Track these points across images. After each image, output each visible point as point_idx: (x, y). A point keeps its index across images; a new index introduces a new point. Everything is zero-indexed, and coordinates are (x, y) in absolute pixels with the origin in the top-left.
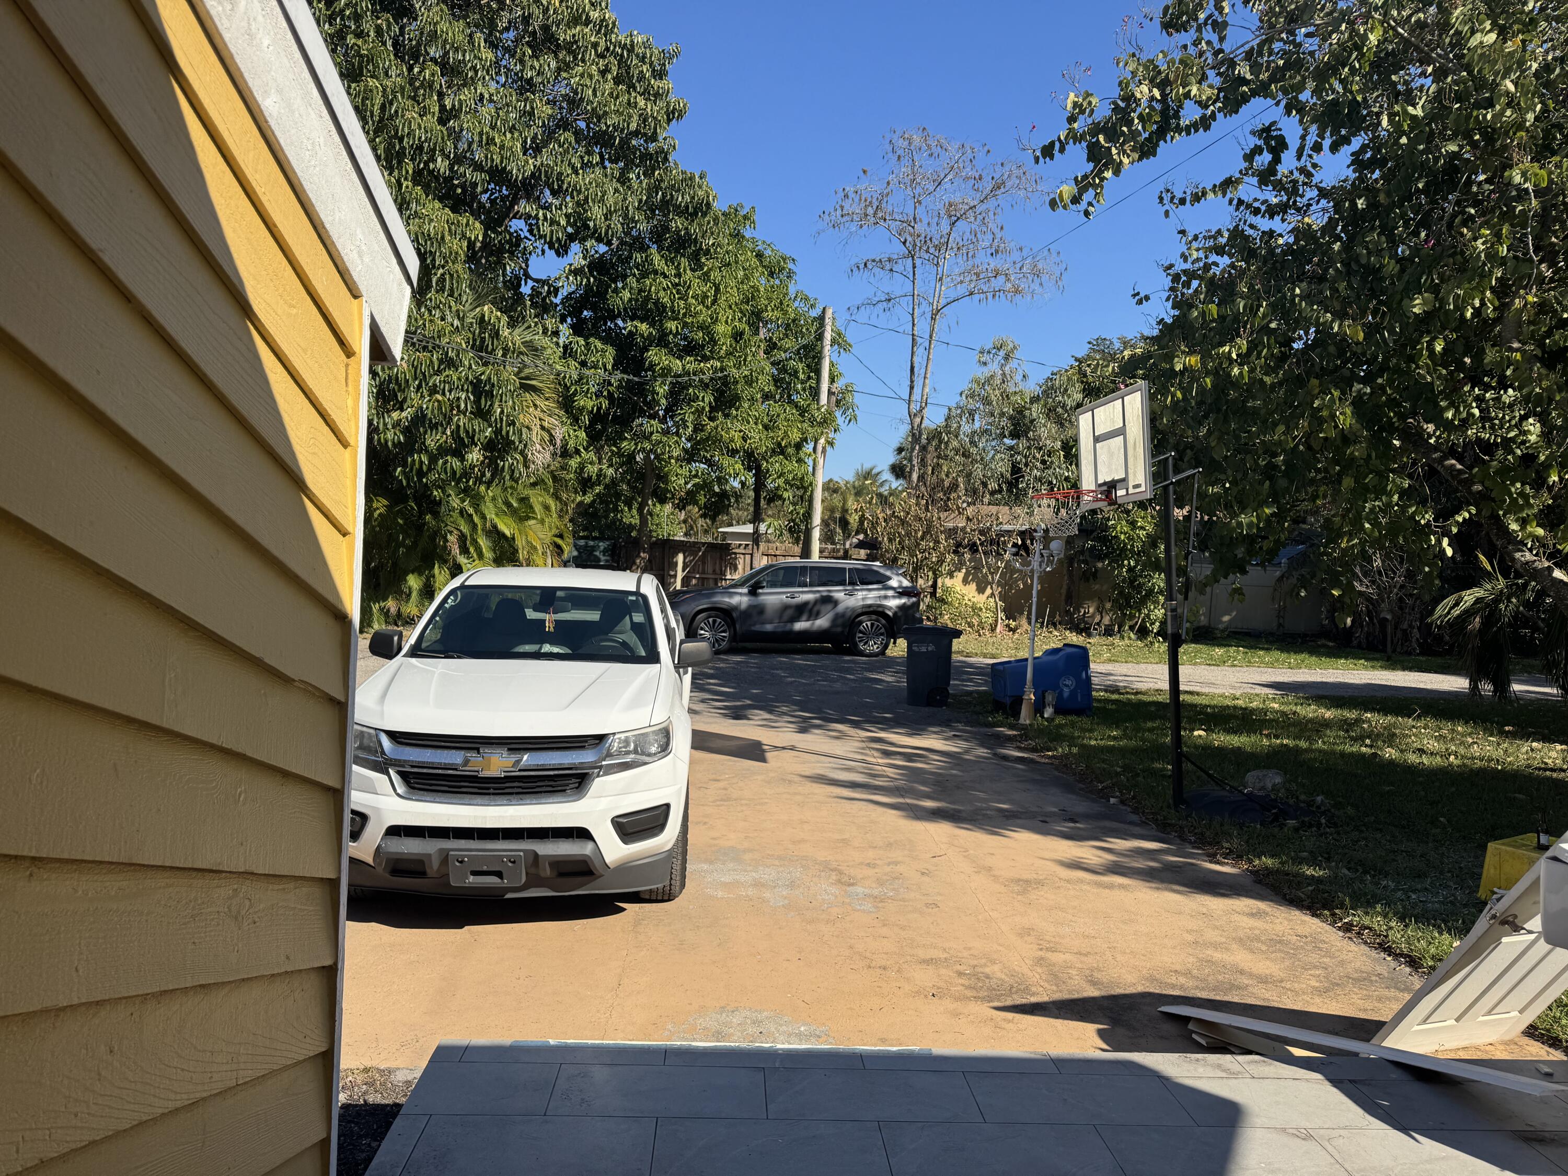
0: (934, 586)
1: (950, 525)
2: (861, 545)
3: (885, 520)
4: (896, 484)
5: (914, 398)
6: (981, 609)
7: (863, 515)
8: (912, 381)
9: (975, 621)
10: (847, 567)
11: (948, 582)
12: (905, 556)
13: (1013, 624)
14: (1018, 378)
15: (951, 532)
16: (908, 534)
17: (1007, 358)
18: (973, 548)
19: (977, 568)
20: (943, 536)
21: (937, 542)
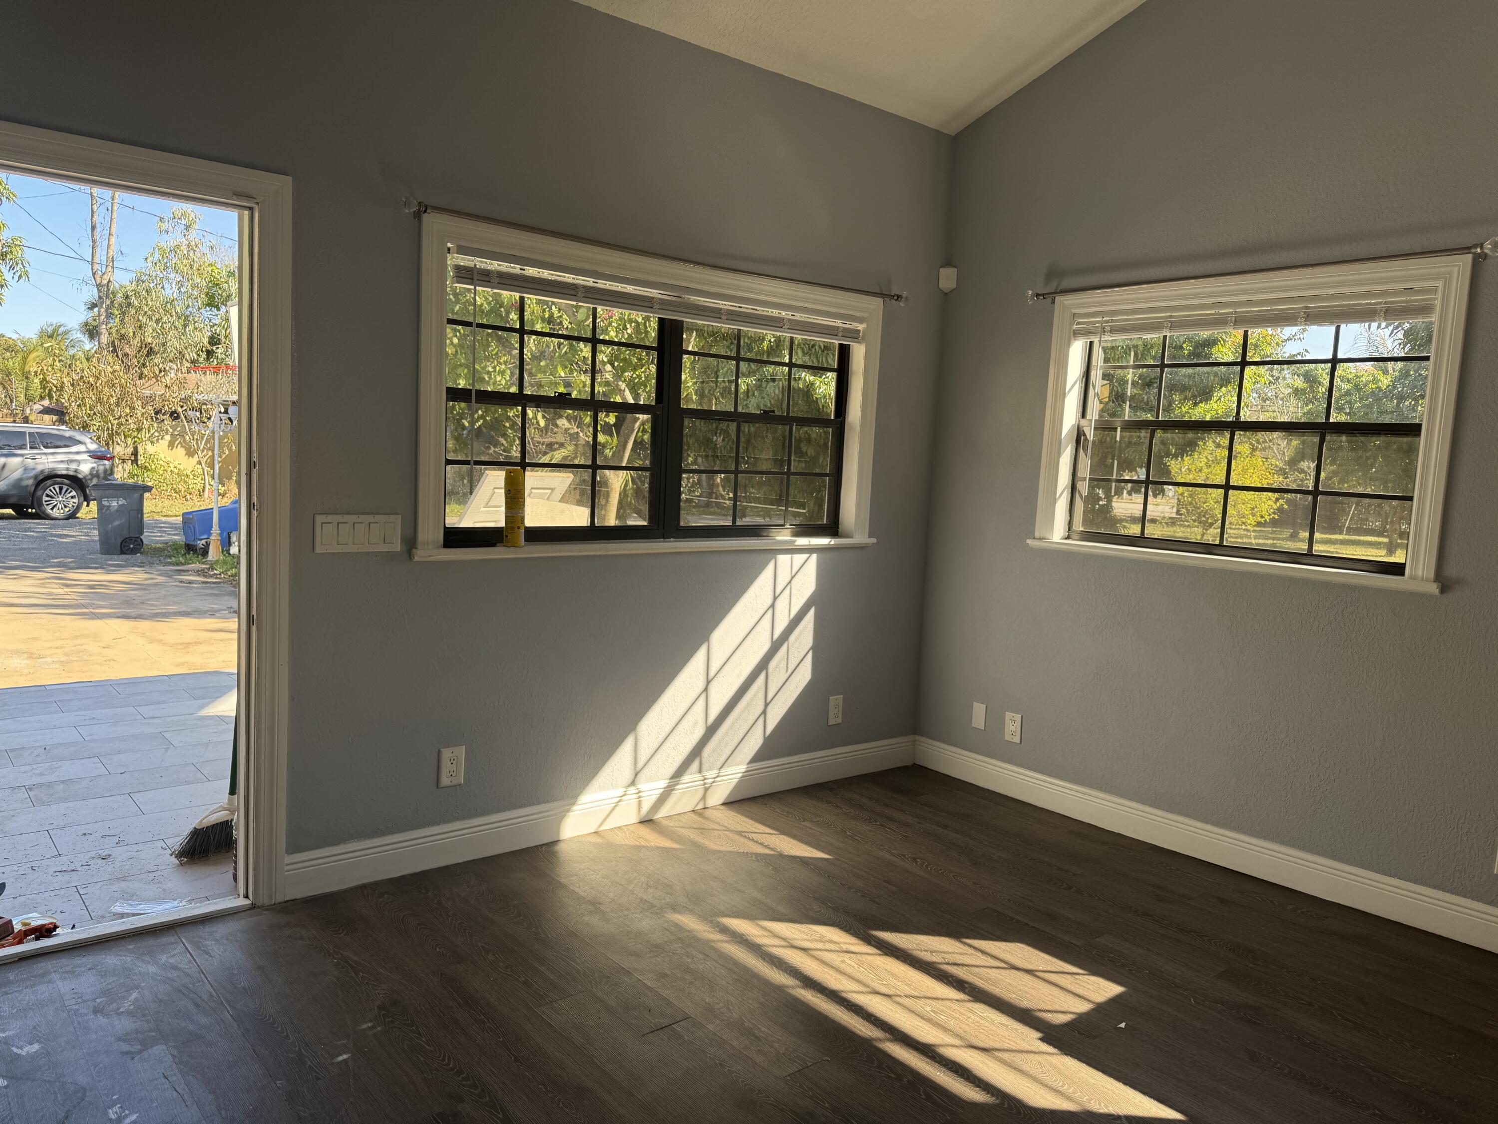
0: (135, 453)
1: (147, 392)
2: (47, 411)
3: (72, 385)
4: (88, 345)
5: (97, 259)
6: (187, 476)
7: (44, 379)
8: (94, 241)
9: (182, 487)
10: (27, 431)
11: (151, 449)
12: (96, 423)
13: (222, 489)
14: (204, 249)
15: (148, 400)
16: (99, 400)
17: (188, 228)
18: (174, 415)
19: (182, 435)
20: (139, 403)
21: (133, 408)
